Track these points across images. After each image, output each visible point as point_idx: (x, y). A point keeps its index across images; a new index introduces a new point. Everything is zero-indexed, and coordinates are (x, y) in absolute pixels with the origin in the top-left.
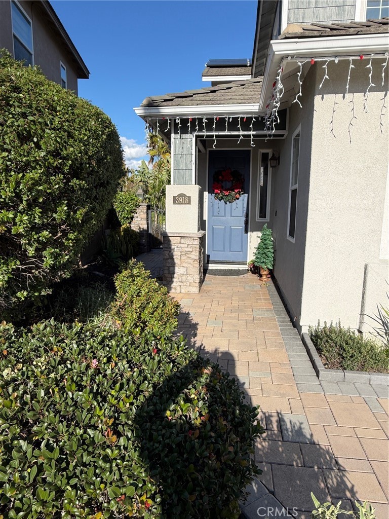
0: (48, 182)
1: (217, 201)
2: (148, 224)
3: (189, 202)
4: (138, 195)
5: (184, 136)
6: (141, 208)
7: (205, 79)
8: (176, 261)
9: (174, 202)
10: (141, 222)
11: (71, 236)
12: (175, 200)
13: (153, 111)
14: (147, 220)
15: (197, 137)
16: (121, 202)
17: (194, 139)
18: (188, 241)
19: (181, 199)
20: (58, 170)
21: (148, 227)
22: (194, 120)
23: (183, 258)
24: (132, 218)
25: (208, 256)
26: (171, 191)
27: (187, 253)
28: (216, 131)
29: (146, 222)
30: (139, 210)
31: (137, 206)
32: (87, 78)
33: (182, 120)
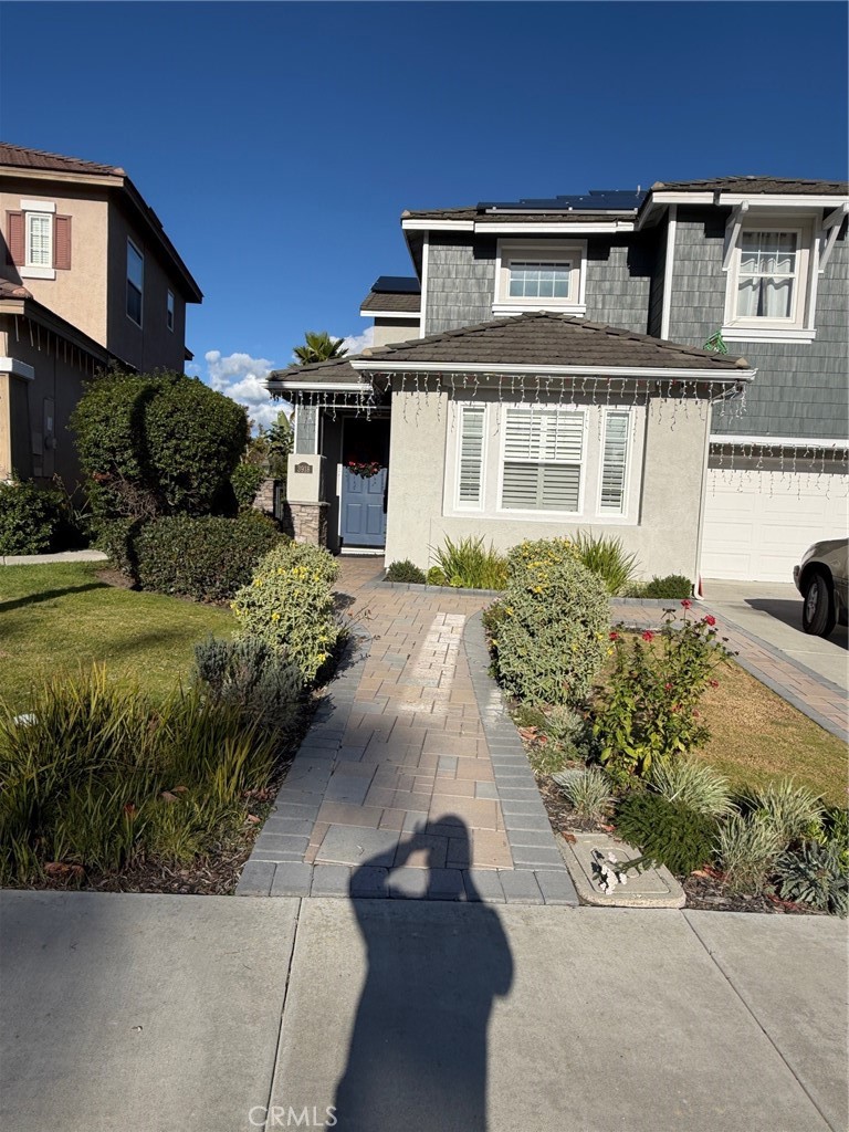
0: (210, 447)
1: (353, 475)
2: (274, 505)
3: (311, 472)
4: (264, 467)
5: (307, 407)
6: (266, 484)
7: (364, 314)
8: (296, 530)
9: (296, 471)
10: (266, 502)
11: (216, 478)
12: (297, 469)
13: (276, 385)
14: (274, 501)
15: (321, 409)
16: (240, 476)
17: (317, 411)
18: (309, 510)
19: (303, 468)
20: (215, 441)
21: (274, 509)
22: (315, 395)
23: (303, 527)
24: (254, 496)
25: (342, 539)
26: (294, 459)
27: (307, 521)
28: (336, 403)
29: (271, 502)
30: (263, 487)
31: (262, 481)
32: (199, 302)
33: (304, 394)
